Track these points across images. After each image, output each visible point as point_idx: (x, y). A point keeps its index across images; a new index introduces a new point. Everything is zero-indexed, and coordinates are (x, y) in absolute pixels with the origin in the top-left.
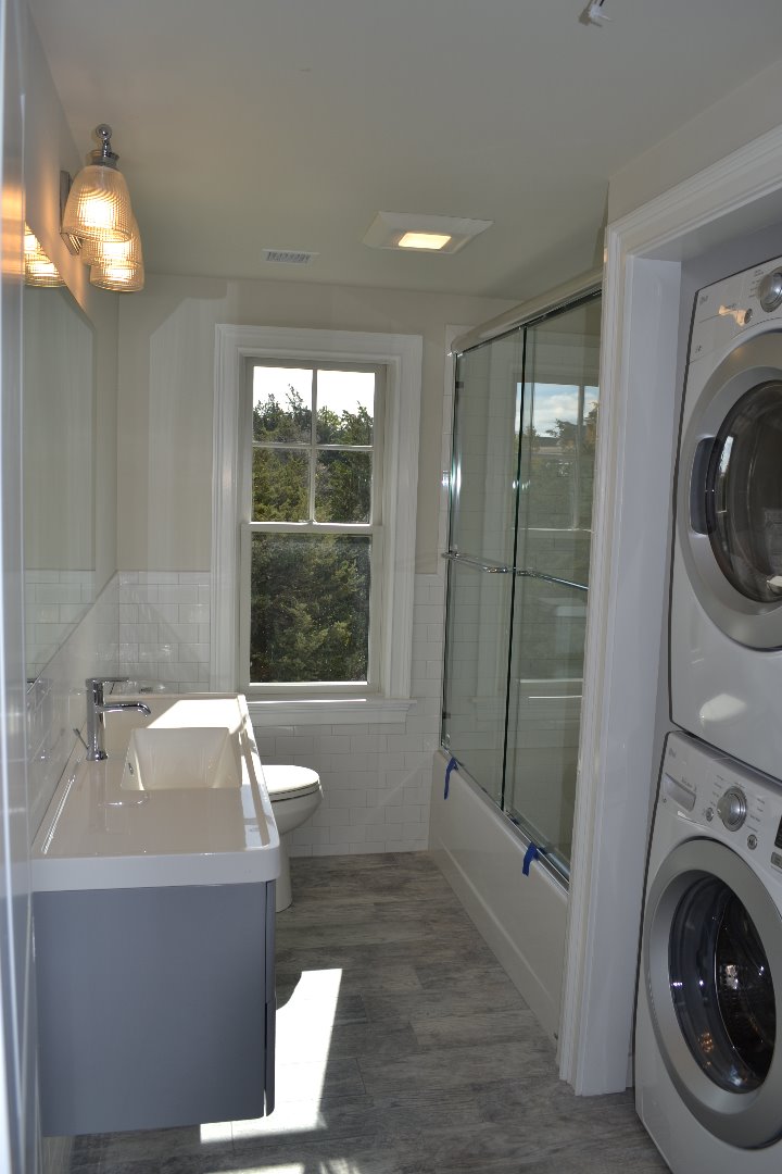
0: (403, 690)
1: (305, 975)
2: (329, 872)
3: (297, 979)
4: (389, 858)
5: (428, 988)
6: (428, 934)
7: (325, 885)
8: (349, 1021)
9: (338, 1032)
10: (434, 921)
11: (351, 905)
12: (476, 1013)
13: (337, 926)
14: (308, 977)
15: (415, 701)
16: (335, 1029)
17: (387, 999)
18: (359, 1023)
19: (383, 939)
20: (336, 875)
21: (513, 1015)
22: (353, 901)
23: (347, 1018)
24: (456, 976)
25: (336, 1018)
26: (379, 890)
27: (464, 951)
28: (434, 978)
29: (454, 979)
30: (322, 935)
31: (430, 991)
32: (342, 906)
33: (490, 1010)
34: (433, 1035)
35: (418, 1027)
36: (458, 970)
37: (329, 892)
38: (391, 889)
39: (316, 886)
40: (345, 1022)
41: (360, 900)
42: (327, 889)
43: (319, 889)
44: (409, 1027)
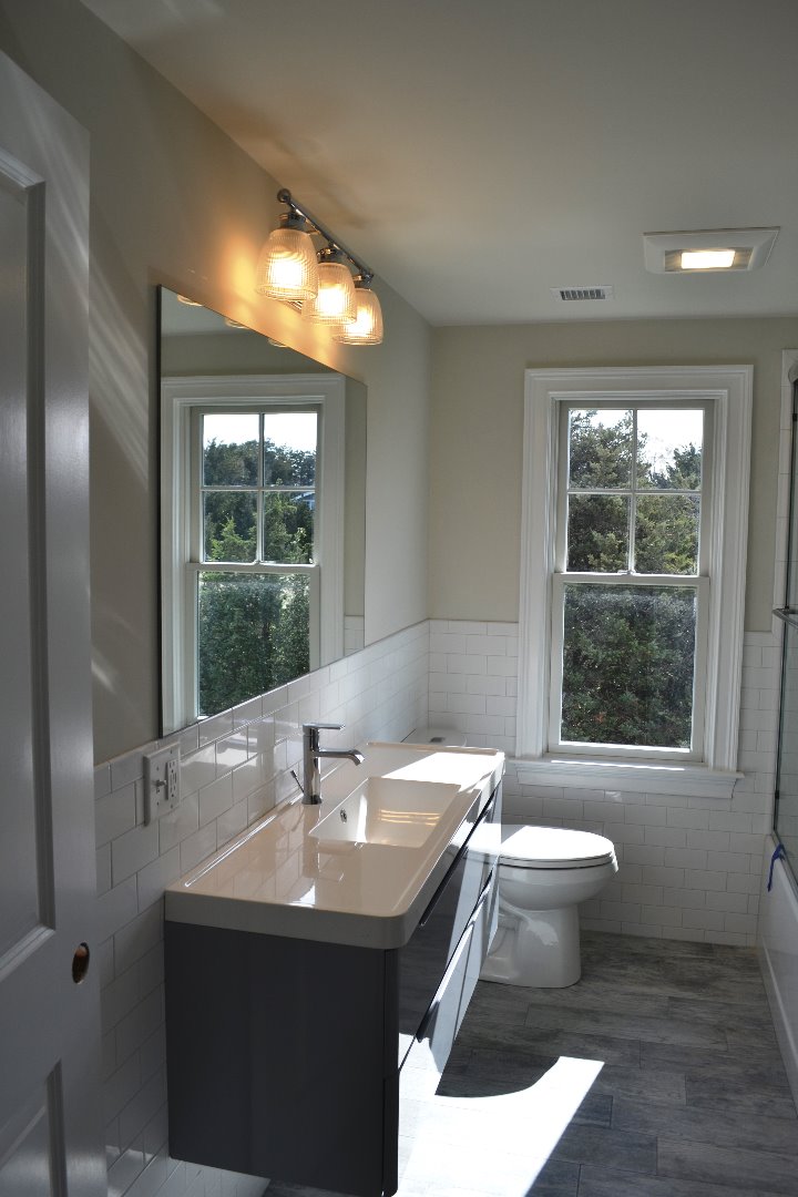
0: (729, 761)
1: (563, 1060)
2: (633, 954)
3: (551, 1062)
4: (707, 949)
5: (694, 1105)
6: (717, 1043)
7: (625, 968)
8: (590, 1121)
9: (573, 1130)
10: (731, 1030)
11: (643, 995)
12: (739, 1146)
13: (616, 1014)
14: (564, 1063)
15: (741, 776)
16: (571, 1126)
17: (641, 1107)
18: (600, 1127)
19: (664, 1039)
20: (638, 959)
21: (784, 1159)
22: (646, 990)
23: (588, 1118)
24: (732, 1098)
25: (576, 1116)
26: (680, 983)
27: (752, 1071)
28: (706, 1096)
29: (726, 1100)
30: (597, 1021)
31: (693, 1108)
32: (633, 994)
33: (759, 1147)
34: (678, 1160)
35: (663, 1147)
36: (738, 1091)
37: (624, 976)
38: (694, 984)
39: (613, 966)
40: (584, 1121)
41: (654, 990)
42: (623, 972)
43: (614, 970)
44: (653, 1145)
